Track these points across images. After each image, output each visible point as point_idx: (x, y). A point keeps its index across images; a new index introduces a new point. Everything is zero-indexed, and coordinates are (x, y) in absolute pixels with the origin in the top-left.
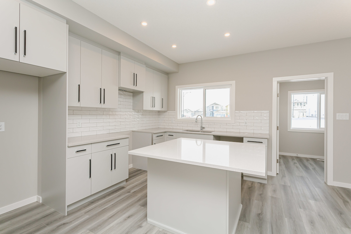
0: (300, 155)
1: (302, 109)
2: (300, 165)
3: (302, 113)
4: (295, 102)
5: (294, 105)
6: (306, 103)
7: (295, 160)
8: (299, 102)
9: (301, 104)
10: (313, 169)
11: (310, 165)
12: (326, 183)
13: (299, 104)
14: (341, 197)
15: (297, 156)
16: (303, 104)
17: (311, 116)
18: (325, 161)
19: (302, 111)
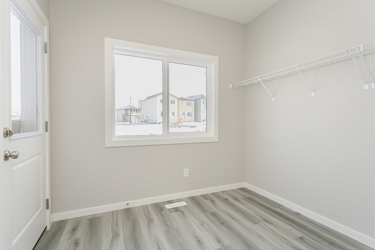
0: (134, 203)
1: (138, 115)
3: (138, 119)
5: (131, 112)
6: (141, 109)
8: (135, 109)
9: (137, 111)
13: (135, 111)
16: (138, 111)
17: (144, 121)
19: (137, 117)
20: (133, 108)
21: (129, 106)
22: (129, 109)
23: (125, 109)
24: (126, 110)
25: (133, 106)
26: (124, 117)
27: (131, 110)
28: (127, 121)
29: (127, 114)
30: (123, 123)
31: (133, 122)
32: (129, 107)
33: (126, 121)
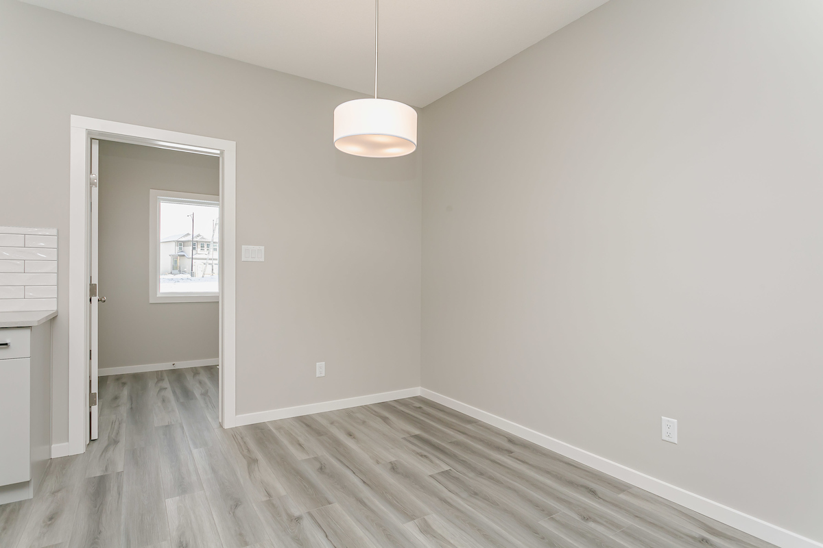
0: (181, 365)
1: (211, 257)
2: (174, 392)
3: (210, 266)
4: (197, 242)
5: (194, 249)
7: (166, 379)
8: (206, 242)
9: (208, 246)
10: (202, 394)
11: (198, 385)
12: (221, 426)
13: (205, 246)
14: (245, 451)
15: (172, 368)
16: (212, 246)
18: (220, 367)
19: (210, 262)
20: (198, 239)
21: (188, 234)
22: (188, 241)
23: (178, 241)
24: (181, 244)
25: (198, 236)
26: (176, 261)
27: (194, 245)
28: (184, 272)
29: (182, 254)
30: (171, 276)
31: (199, 273)
32: (189, 238)
33: (180, 271)
